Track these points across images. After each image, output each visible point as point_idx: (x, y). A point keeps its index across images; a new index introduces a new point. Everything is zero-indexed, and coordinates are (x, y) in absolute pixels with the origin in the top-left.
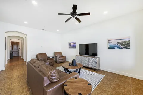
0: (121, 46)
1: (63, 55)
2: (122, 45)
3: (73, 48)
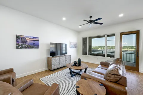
3: (32, 48)
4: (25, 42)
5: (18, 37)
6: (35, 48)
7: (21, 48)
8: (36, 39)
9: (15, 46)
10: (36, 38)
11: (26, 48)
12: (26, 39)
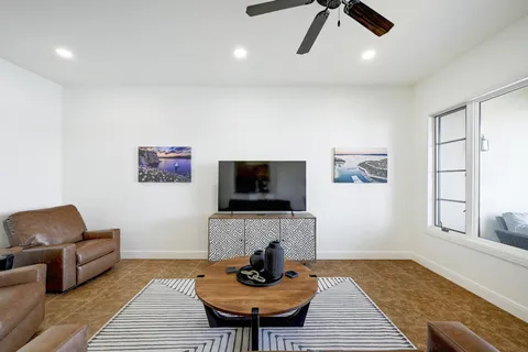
0: (368, 174)
1: (91, 227)
2: (371, 170)
3: (173, 181)
4: (155, 165)
5: (142, 152)
6: (179, 181)
7: (146, 181)
8: (184, 154)
9: (136, 174)
10: (181, 149)
11: (157, 180)
12: (159, 155)
